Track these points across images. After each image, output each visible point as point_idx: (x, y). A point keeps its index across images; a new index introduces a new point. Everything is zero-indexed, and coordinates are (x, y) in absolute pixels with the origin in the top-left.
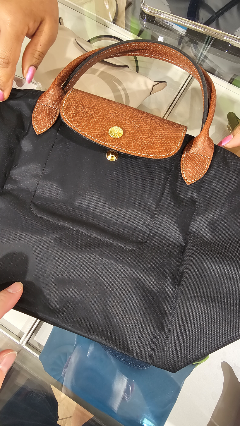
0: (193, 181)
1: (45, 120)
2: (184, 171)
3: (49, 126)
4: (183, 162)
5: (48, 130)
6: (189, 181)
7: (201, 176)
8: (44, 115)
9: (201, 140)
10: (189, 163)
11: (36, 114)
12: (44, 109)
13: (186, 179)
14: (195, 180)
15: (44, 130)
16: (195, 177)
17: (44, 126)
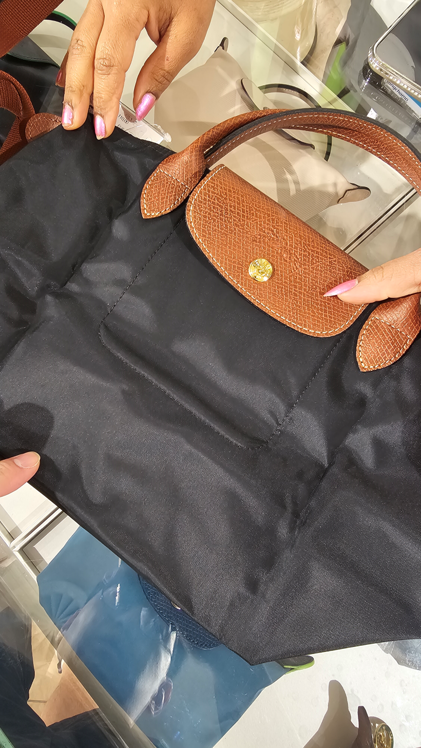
0: (371, 367)
1: (163, 199)
2: (362, 347)
3: (166, 210)
4: (364, 332)
5: (162, 217)
6: (365, 365)
7: (388, 363)
8: (163, 191)
9: (405, 306)
10: (373, 337)
11: (150, 185)
12: (167, 180)
13: (361, 360)
14: (376, 366)
15: (157, 214)
16: (377, 362)
17: (158, 208)
